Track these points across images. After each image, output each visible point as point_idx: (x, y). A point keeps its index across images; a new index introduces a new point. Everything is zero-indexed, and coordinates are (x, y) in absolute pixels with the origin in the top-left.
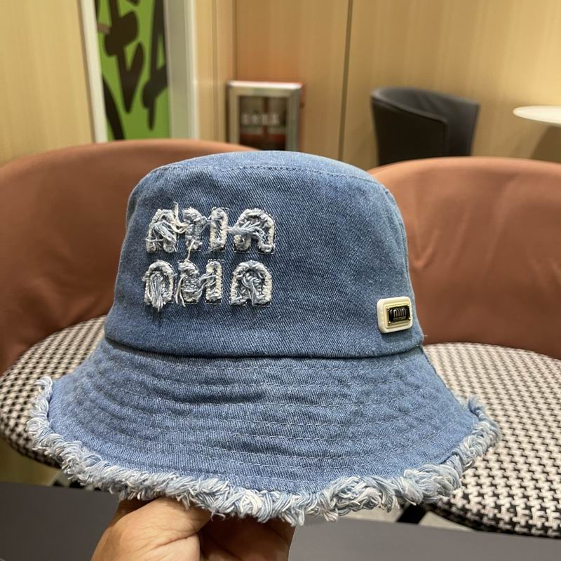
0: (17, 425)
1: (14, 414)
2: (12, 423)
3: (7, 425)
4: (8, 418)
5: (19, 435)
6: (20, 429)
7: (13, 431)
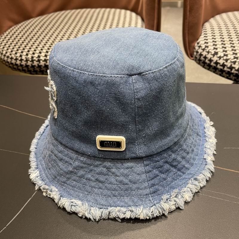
0: (6, 53)
1: (5, 49)
2: (4, 52)
3: (2, 54)
4: (2, 51)
5: (8, 57)
6: (8, 54)
7: (5, 56)
